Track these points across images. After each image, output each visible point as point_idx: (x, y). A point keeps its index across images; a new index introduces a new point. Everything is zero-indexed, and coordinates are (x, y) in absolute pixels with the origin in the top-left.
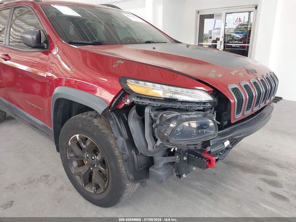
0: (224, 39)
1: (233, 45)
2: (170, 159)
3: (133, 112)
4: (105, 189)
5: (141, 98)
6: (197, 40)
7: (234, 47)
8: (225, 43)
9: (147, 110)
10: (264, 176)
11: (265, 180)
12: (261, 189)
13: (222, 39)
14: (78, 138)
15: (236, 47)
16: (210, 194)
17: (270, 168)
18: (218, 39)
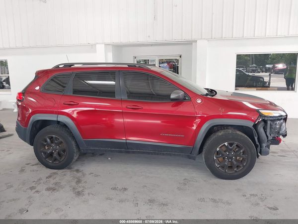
3: (263, 123)
9: (269, 122)
14: (226, 145)
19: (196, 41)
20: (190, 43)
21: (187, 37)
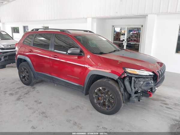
0: (127, 40)
1: (131, 43)
2: (136, 95)
3: (128, 78)
4: (113, 107)
5: (131, 74)
6: (113, 40)
7: (132, 44)
8: (127, 42)
9: (133, 78)
10: (161, 102)
11: (162, 103)
12: (162, 106)
13: (126, 40)
14: (101, 89)
15: (133, 44)
16: (145, 109)
17: (163, 99)
18: (124, 40)
19: (148, 15)
20: (144, 17)
21: (141, 12)
